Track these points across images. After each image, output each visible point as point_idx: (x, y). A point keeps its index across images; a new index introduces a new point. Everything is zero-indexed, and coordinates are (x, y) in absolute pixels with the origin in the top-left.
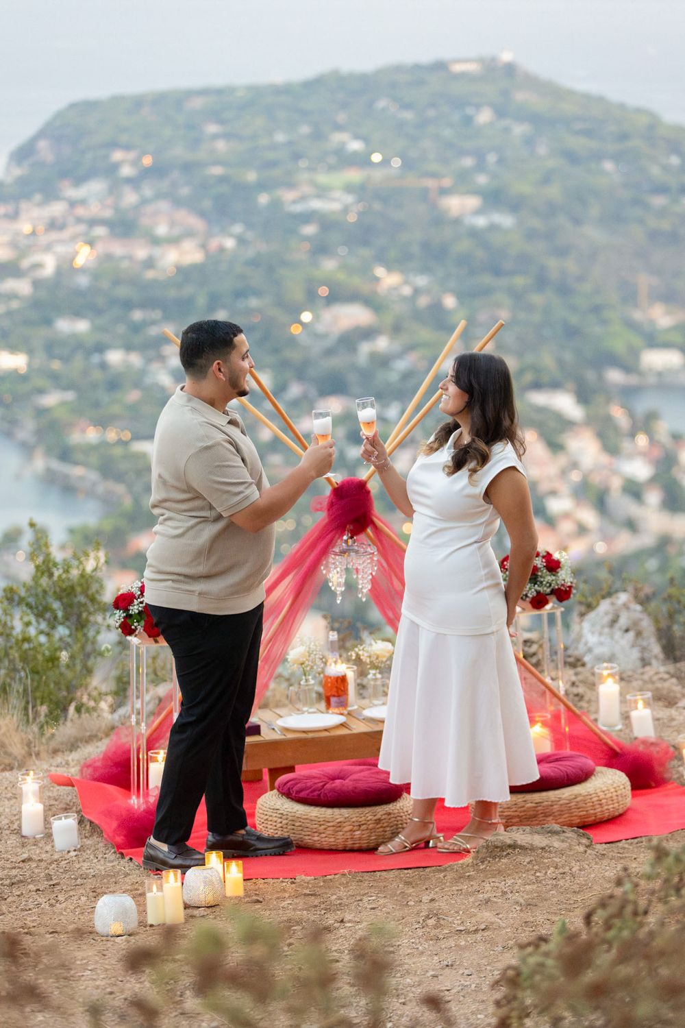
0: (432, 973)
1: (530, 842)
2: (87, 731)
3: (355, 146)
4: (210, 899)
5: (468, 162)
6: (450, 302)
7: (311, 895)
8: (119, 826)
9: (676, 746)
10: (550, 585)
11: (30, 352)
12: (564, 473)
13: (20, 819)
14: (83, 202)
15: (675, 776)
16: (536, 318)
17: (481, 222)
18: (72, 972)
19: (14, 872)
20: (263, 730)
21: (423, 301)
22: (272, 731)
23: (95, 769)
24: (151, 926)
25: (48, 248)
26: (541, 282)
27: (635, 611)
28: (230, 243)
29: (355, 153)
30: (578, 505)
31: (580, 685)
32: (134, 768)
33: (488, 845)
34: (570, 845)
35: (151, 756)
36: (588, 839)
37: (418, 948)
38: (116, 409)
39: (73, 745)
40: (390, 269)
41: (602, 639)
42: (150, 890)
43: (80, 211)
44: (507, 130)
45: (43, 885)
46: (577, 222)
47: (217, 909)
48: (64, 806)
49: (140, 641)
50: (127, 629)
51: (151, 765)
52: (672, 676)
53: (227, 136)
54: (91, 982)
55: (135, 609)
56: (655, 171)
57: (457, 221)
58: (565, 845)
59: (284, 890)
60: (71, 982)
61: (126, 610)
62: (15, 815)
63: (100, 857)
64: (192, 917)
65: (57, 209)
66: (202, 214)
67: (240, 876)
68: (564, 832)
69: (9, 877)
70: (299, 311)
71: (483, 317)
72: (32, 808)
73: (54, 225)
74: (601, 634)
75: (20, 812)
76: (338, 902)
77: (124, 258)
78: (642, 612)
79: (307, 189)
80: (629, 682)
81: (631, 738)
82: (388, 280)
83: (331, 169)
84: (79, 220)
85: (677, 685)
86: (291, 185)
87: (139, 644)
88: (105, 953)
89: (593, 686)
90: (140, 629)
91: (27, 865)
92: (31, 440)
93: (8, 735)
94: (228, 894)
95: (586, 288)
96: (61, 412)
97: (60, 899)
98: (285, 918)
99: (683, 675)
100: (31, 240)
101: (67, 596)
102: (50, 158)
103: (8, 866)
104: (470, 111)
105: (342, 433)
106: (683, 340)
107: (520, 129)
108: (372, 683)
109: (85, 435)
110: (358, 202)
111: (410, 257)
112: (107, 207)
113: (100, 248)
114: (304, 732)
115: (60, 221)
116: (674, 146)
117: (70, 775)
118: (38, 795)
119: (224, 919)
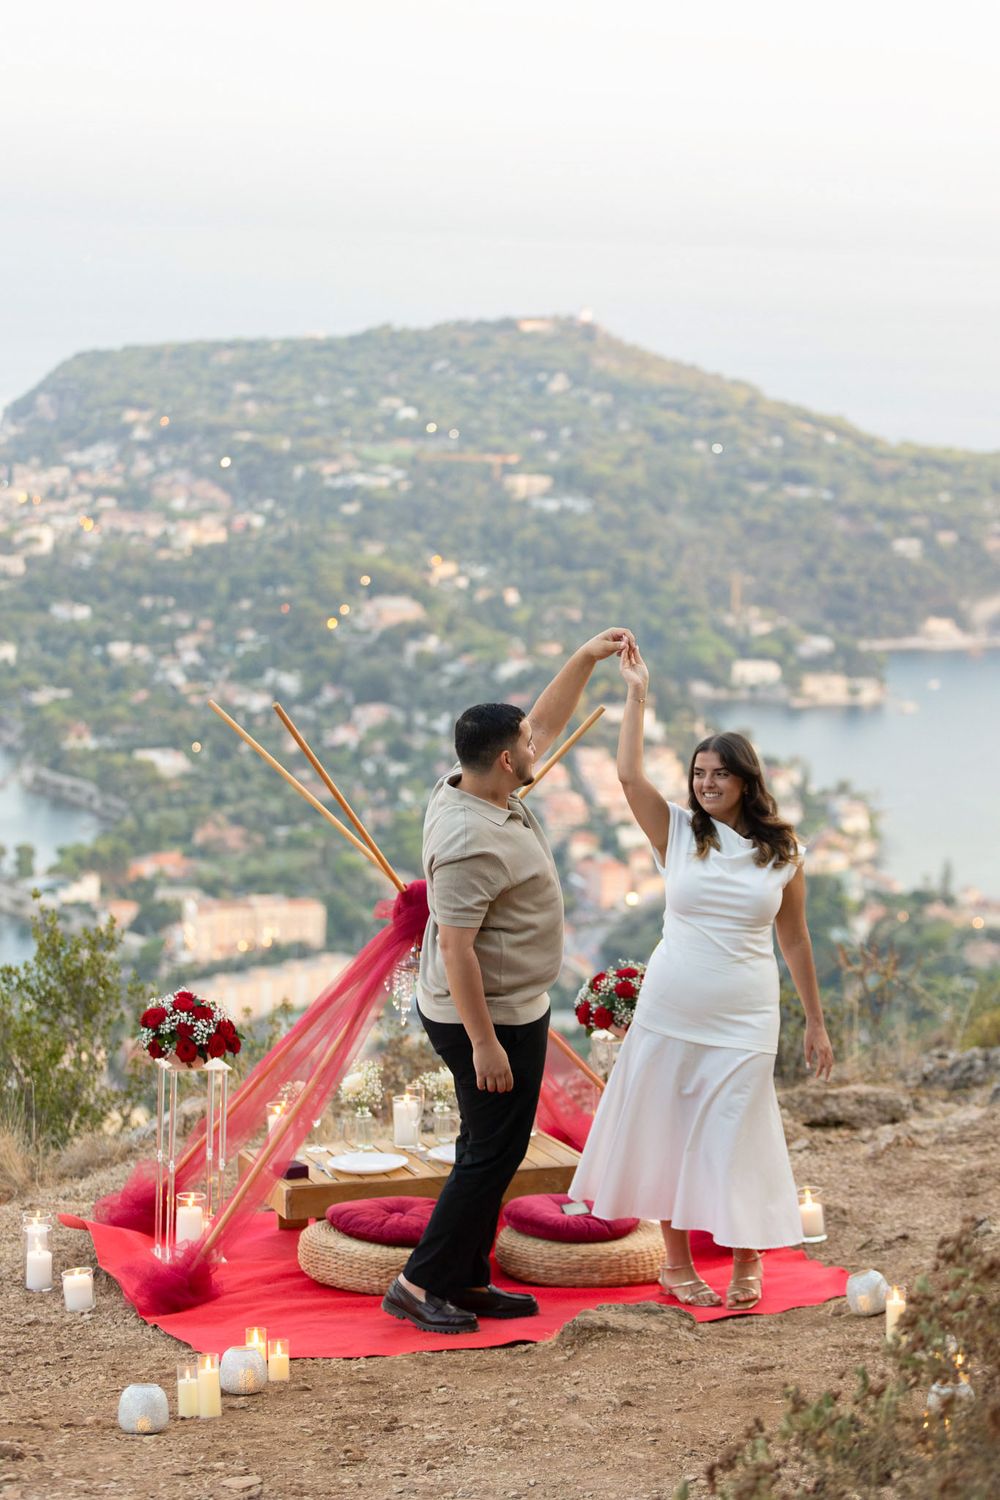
0: (514, 1493)
1: (624, 1324)
2: (97, 1152)
3: (408, 413)
4: (251, 1385)
5: (538, 436)
6: (512, 597)
7: (369, 1383)
8: (142, 1286)
11: (21, 641)
13: (24, 1267)
14: (88, 468)
17: (551, 505)
18: (95, 1483)
19: (19, 1339)
20: (312, 1172)
21: (481, 596)
22: (323, 1174)
23: (113, 1209)
24: (183, 1419)
25: (45, 521)
26: (619, 578)
28: (258, 521)
29: (407, 421)
32: (159, 1212)
33: (575, 1326)
34: (670, 1328)
35: (180, 1201)
36: (691, 1320)
37: (496, 1460)
38: (119, 711)
39: (82, 1170)
40: (445, 558)
42: (183, 1376)
43: (84, 479)
44: (585, 401)
45: (54, 1357)
46: (662, 509)
47: (259, 1398)
48: (76, 1252)
49: (170, 1065)
50: (156, 1050)
51: (181, 1211)
53: (257, 397)
55: (166, 1028)
56: (754, 454)
57: (524, 504)
58: (664, 1328)
59: (337, 1374)
61: (156, 1029)
62: (18, 1262)
63: (119, 1321)
64: (232, 1408)
65: (58, 475)
66: (226, 487)
67: (286, 1357)
68: (663, 1312)
69: (13, 1345)
70: (338, 603)
71: (549, 616)
72: (39, 1258)
73: (52, 494)
75: (24, 1259)
76: (401, 1393)
77: (133, 534)
79: (349, 461)
82: (442, 569)
83: (377, 439)
84: (82, 489)
86: (331, 457)
87: (170, 1068)
88: (132, 1457)
90: (172, 1051)
91: (33, 1331)
92: (19, 744)
93: (7, 1155)
94: (272, 1378)
95: (671, 586)
96: (54, 713)
97: (74, 1376)
98: (339, 1414)
99: (795, 1105)
100: (25, 511)
101: (75, 979)
102: (51, 416)
103: (12, 1330)
104: (542, 377)
105: (379, 745)
106: (782, 650)
107: (599, 400)
108: (439, 1117)
109: (81, 741)
110: (409, 477)
111: (467, 543)
112: (116, 475)
113: (106, 522)
114: (360, 1175)
115: (60, 490)
116: (777, 427)
117: (81, 1212)
118: (46, 1241)
119: (268, 1412)
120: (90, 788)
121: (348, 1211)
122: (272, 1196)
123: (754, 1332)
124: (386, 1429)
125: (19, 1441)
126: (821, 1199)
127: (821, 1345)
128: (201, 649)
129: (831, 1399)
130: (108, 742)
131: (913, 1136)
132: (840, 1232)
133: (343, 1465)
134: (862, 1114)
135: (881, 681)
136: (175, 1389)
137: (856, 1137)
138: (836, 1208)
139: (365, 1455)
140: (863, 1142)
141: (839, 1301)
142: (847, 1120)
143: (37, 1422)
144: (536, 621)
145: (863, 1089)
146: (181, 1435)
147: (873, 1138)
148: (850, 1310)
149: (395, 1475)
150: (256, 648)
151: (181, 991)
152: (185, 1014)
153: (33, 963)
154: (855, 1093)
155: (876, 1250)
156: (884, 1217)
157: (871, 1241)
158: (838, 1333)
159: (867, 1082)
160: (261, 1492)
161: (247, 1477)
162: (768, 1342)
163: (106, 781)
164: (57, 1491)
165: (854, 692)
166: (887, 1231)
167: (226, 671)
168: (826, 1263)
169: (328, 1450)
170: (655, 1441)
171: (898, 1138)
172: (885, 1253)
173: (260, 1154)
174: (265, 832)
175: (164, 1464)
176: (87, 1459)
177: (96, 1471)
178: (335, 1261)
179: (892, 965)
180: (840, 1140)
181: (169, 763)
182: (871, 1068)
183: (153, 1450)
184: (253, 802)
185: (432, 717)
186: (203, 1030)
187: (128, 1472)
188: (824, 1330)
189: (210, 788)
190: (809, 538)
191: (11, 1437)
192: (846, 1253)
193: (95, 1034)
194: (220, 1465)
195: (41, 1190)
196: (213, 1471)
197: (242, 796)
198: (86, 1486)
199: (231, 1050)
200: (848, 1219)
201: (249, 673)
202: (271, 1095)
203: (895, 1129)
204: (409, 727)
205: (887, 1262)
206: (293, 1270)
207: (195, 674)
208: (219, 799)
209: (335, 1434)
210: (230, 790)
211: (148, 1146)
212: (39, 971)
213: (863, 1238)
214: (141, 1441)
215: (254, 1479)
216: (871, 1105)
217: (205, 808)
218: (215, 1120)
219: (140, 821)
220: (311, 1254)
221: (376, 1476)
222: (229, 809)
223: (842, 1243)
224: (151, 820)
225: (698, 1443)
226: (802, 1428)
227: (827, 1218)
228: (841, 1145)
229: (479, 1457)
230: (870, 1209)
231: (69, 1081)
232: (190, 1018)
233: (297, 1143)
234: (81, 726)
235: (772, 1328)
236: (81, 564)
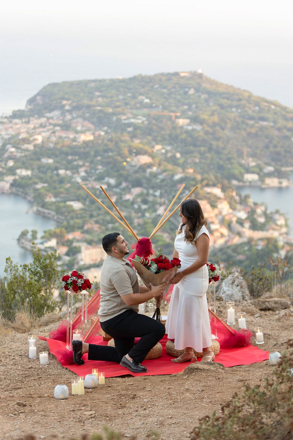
1: (203, 368)
2: (51, 319)
3: (147, 101)
4: (93, 385)
5: (186, 107)
6: (178, 155)
8: (62, 357)
9: (254, 332)
10: (212, 276)
11: (32, 170)
12: (217, 216)
13: (28, 352)
14: (52, 118)
15: (253, 342)
16: (208, 161)
17: (190, 128)
18: (47, 413)
19: (26, 372)
21: (169, 155)
23: (54, 335)
24: (73, 395)
25: (39, 134)
26: (210, 149)
27: (240, 279)
28: (102, 133)
29: (147, 103)
30: (221, 227)
31: (221, 307)
32: (68, 335)
33: (189, 368)
34: (217, 369)
35: (74, 332)
36: (223, 366)
37: (164, 407)
38: (62, 190)
39: (46, 324)
40: (158, 144)
41: (229, 288)
42: (73, 383)
43: (51, 121)
44: (200, 96)
45: (36, 377)
46: (223, 129)
47: (96, 389)
48: (43, 347)
49: (71, 292)
50: (66, 288)
51: (74, 335)
52: (253, 305)
53: (102, 97)
54: (53, 417)
55: (69, 281)
56: (250, 112)
57: (182, 127)
58: (215, 369)
59: (118, 382)
60: (46, 417)
61: (66, 282)
62: (27, 350)
63: (56, 367)
64: (88, 392)
65: (43, 120)
66: (93, 123)
67: (104, 377)
68: (215, 364)
69: (25, 374)
70: (127, 157)
71: (189, 161)
72: (32, 349)
73: (42, 126)
74: (228, 287)
76: (137, 388)
77: (66, 137)
78: (242, 279)
79: (129, 115)
80: (238, 306)
81: (238, 328)
82: (157, 147)
83: (137, 108)
84: (50, 124)
85: (254, 308)
86: (124, 114)
87: (71, 293)
88: (58, 406)
89: (225, 308)
90: (71, 288)
91: (31, 370)
92: (32, 200)
93: (24, 319)
94: (100, 384)
95: (226, 152)
96: (43, 191)
97: (42, 383)
98: (119, 394)
99: (256, 304)
100: (34, 131)
101: (45, 268)
102: (41, 103)
103: (24, 370)
104: (187, 90)
105: (139, 200)
106: (259, 171)
107: (204, 96)
108: (150, 307)
109: (51, 199)
110: (147, 120)
111: (165, 139)
112: (60, 120)
113: (57, 134)
115: (44, 125)
116: (257, 104)
117: (45, 336)
118: (35, 344)
119: (98, 393)
120: (53, 213)
123: (242, 370)
124: (132, 398)
125: (25, 401)
126: (263, 331)
127: (261, 374)
128: (86, 172)
129: (258, 387)
130: (59, 199)
131: (290, 313)
132: (268, 341)
133: (119, 408)
134: (276, 306)
135: (288, 179)
136: (71, 387)
137: (274, 313)
138: (267, 334)
139: (126, 405)
140: (276, 315)
141: (267, 361)
142: (272, 308)
143: (30, 396)
144: (185, 162)
145: (276, 299)
146: (72, 400)
147: (279, 313)
148: (270, 363)
149: (134, 411)
150: (102, 171)
151: (74, 270)
152: (75, 277)
153: (33, 264)
154: (274, 300)
155: (279, 346)
156: (281, 337)
157: (277, 343)
158: (266, 370)
159: (279, 297)
160: (95, 416)
161: (91, 412)
162: (246, 373)
163: (58, 211)
164: (35, 415)
165: (280, 183)
166: (282, 341)
167: (93, 178)
168: (264, 350)
169: (115, 404)
171: (286, 313)
172: (281, 347)
173: (97, 318)
174: (105, 226)
175: (67, 408)
176: (45, 406)
177: (47, 410)
179: (286, 263)
180: (269, 314)
181: (77, 205)
182: (280, 293)
183: (64, 404)
184: (102, 217)
185: (155, 191)
186: (80, 282)
187: (56, 410)
188: (262, 369)
189: (89, 213)
190: (267, 137)
191: (23, 400)
192: (270, 347)
193: (51, 284)
194: (83, 408)
195: (34, 330)
196: (81, 410)
197: (98, 215)
198: (44, 414)
199: (88, 288)
200: (271, 337)
201: (100, 178)
203: (285, 311)
204: (148, 194)
205: (282, 349)
207: (84, 179)
208: (91, 216)
209: (117, 399)
210: (95, 213)
211: (66, 317)
212: (34, 266)
213: (275, 343)
214: (61, 401)
215: (93, 412)
216: (279, 304)
217: (87, 219)
218: (84, 309)
219: (68, 223)
221: (129, 411)
222: (95, 219)
223: (269, 344)
224: (72, 222)
225: (224, 402)
226: (249, 395)
227: (264, 337)
228: (270, 316)
229: (159, 406)
230: (277, 334)
231: (43, 298)
232: (76, 279)
234: (51, 195)
235: (247, 369)
236: (50, 147)
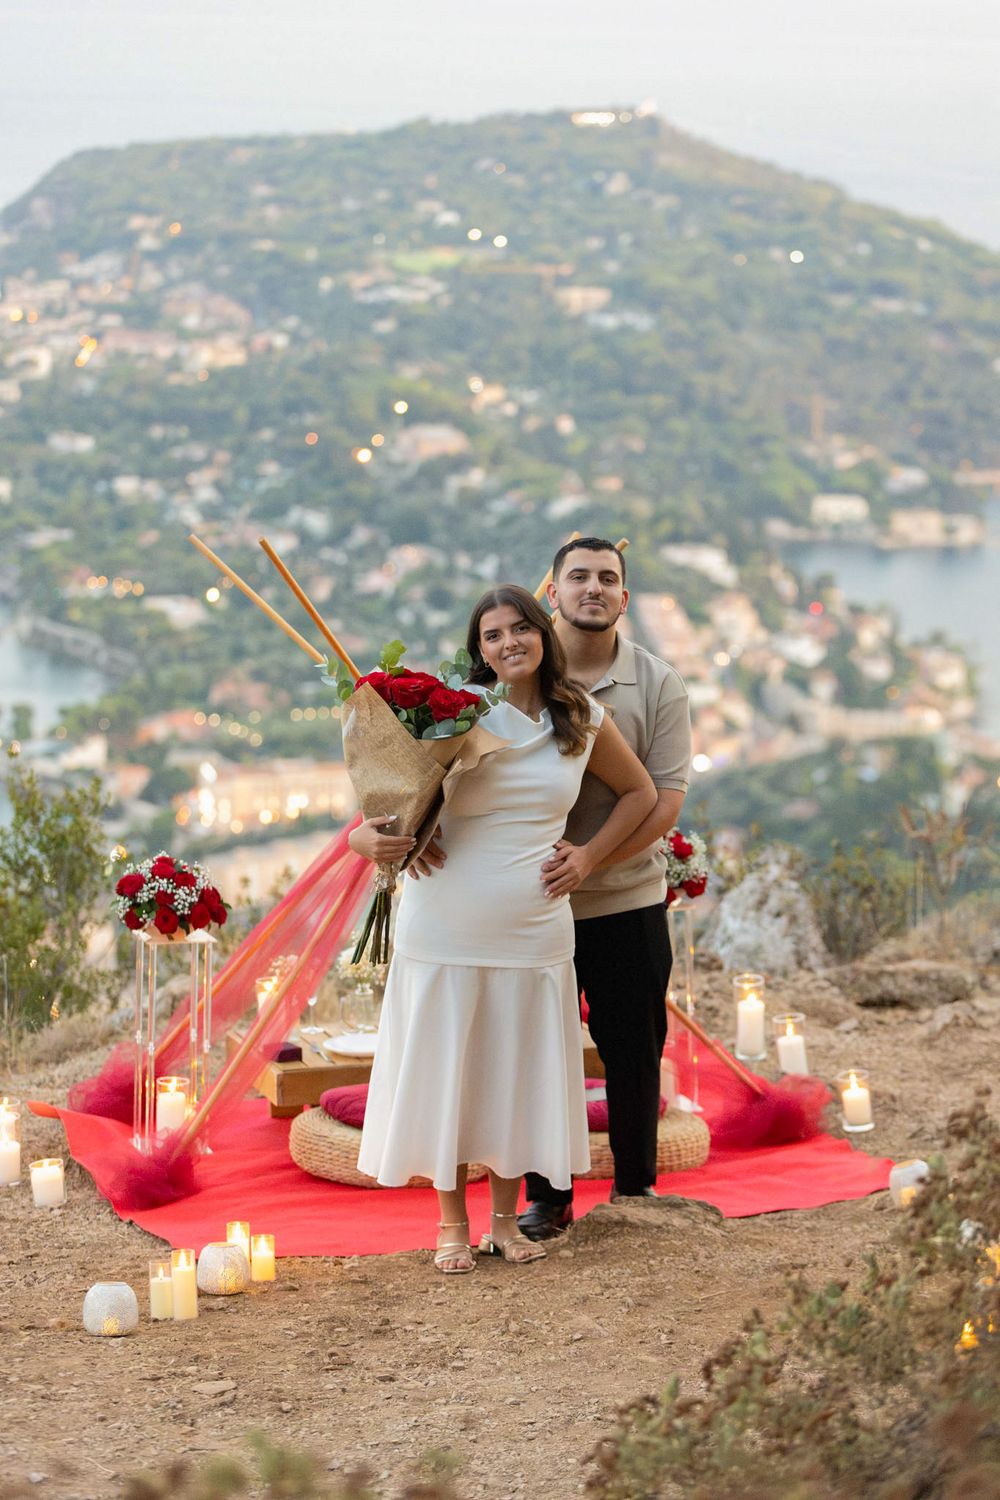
0: (512, 1399)
1: (643, 1218)
2: (77, 1036)
3: (448, 218)
4: (231, 1285)
5: (594, 243)
6: (566, 425)
7: (361, 1282)
8: (117, 1179)
9: (834, 1086)
10: (678, 876)
11: (16, 477)
12: (708, 654)
14: (90, 282)
15: (832, 1125)
16: (678, 449)
17: (610, 322)
18: (54, 1388)
20: (306, 1054)
21: (532, 424)
22: (317, 1056)
23: (88, 1095)
24: (156, 1320)
25: (41, 341)
26: (686, 403)
27: (789, 890)
28: (280, 341)
29: (447, 228)
30: (725, 695)
31: (716, 995)
32: (138, 1097)
33: (589, 1221)
34: (694, 1223)
35: (160, 1086)
36: (717, 1214)
37: (494, 1364)
38: (126, 554)
39: (59, 1055)
40: (488, 381)
41: (747, 925)
42: (155, 1274)
43: (85, 293)
44: (646, 203)
45: (19, 1255)
46: (735, 326)
47: (239, 1299)
48: (47, 1144)
49: (149, 937)
50: (133, 921)
51: (161, 1097)
52: (833, 984)
53: (279, 201)
54: (76, 1403)
55: (144, 896)
56: (838, 262)
57: (578, 321)
58: (686, 1223)
59: (326, 1274)
60: (51, 1403)
61: (133, 897)
63: (92, 1217)
64: (209, 1310)
65: (56, 289)
66: (245, 302)
67: (271, 1254)
68: (686, 1205)
70: (369, 432)
71: (608, 446)
73: (50, 311)
74: (744, 918)
76: (396, 1293)
77: (140, 356)
78: (797, 891)
79: (382, 274)
80: (778, 990)
81: (777, 1072)
82: (485, 394)
83: (415, 247)
84: (84, 305)
85: (839, 998)
86: (362, 267)
87: (149, 941)
88: (96, 1361)
89: (730, 996)
90: (150, 922)
92: (15, 593)
94: (255, 1278)
95: (745, 412)
96: (53, 557)
97: (39, 1276)
98: (326, 1315)
99: (847, 982)
100: (20, 330)
101: (56, 847)
102: (48, 223)
104: (598, 177)
105: (418, 592)
106: (870, 484)
107: (663, 203)
109: (85, 586)
110: (450, 291)
111: (515, 365)
112: (121, 289)
113: (110, 342)
114: (358, 1058)
115: (59, 306)
116: (864, 232)
117: (55, 1100)
118: (14, 1130)
119: (249, 1313)
120: (94, 641)
121: (344, 1096)
122: (262, 1081)
123: (788, 1228)
124: (377, 1332)
126: (869, 1083)
127: (858, 1241)
128: (218, 485)
129: (838, 1290)
131: (973, 1016)
132: (889, 1120)
133: (327, 1370)
134: (921, 992)
135: (981, 518)
136: (147, 1289)
137: (911, 1018)
138: (885, 1094)
139: (352, 1359)
140: (919, 1023)
141: (882, 1194)
142: (905, 999)
144: (592, 454)
145: (923, 965)
146: (151, 1338)
147: (931, 1019)
148: (892, 1204)
149: (383, 1381)
150: (279, 483)
151: (160, 855)
152: (165, 881)
153: (10, 829)
154: (915, 970)
155: (926, 1140)
156: (936, 1104)
157: (921, 1130)
158: (879, 1229)
159: (932, 958)
160: (235, 1397)
161: (221, 1382)
162: (803, 1238)
163: (113, 631)
164: (11, 1396)
165: (950, 530)
166: (939, 1119)
167: (247, 509)
168: (872, 1153)
169: (312, 1354)
170: (671, 1343)
171: (956, 1018)
172: (936, 1143)
173: (249, 1033)
174: (290, 689)
175: (131, 1368)
176: (47, 1363)
177: (56, 1375)
178: (329, 1151)
179: (964, 830)
180: (894, 1021)
181: (183, 612)
182: (937, 943)
183: (119, 1353)
184: (276, 656)
185: (478, 559)
186: (184, 898)
187: (91, 1377)
188: (864, 1225)
189: (228, 640)
190: (900, 357)
192: (894, 1143)
193: (79, 908)
194: (191, 1369)
195: (13, 1076)
196: (184, 1375)
197: (264, 649)
198: (44, 1392)
199: (215, 921)
200: (898, 1106)
201: (271, 511)
202: (261, 970)
203: (954, 1009)
204: (451, 572)
206: (285, 1162)
207: (211, 513)
208: (238, 653)
209: (320, 1336)
210: (251, 642)
211: (131, 1029)
212: (17, 837)
213: (914, 1127)
214: (107, 1344)
215: (227, 1384)
216: (932, 983)
217: (223, 662)
218: (199, 1000)
219: (151, 677)
220: (303, 1144)
221: (362, 1381)
222: (250, 664)
223: (890, 1132)
224: (164, 676)
226: (805, 1320)
227: (874, 1105)
228: (895, 1026)
230: (923, 1095)
231: (48, 961)
232: (170, 886)
233: (289, 1023)
234: (84, 571)
235: (807, 1224)
236: (82, 390)
